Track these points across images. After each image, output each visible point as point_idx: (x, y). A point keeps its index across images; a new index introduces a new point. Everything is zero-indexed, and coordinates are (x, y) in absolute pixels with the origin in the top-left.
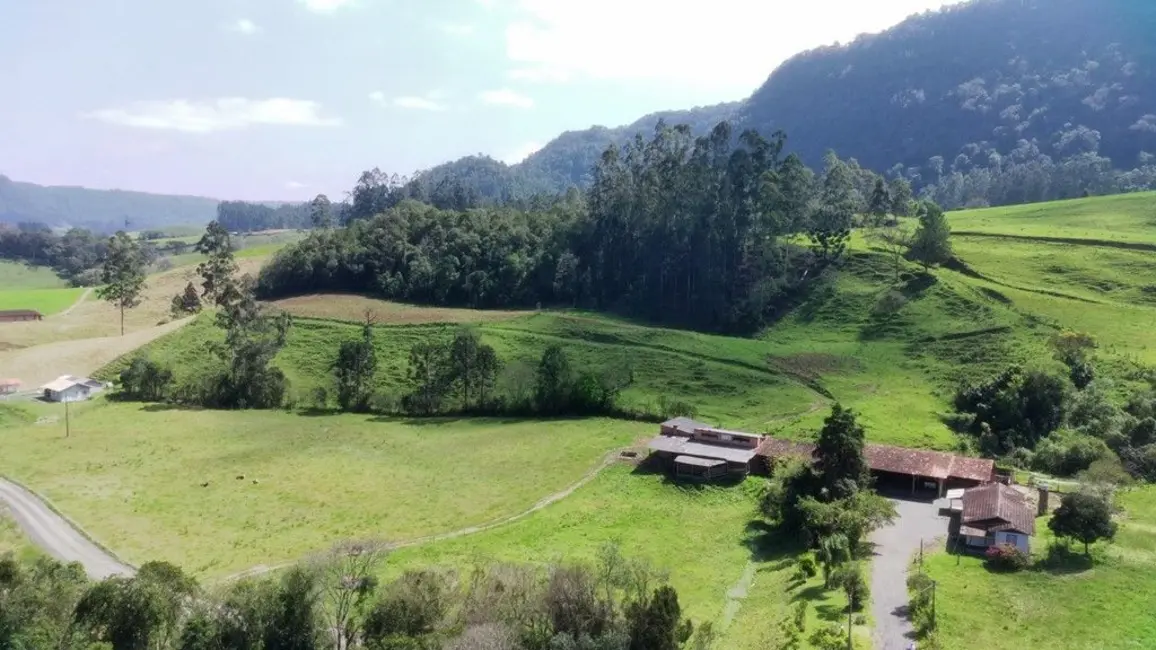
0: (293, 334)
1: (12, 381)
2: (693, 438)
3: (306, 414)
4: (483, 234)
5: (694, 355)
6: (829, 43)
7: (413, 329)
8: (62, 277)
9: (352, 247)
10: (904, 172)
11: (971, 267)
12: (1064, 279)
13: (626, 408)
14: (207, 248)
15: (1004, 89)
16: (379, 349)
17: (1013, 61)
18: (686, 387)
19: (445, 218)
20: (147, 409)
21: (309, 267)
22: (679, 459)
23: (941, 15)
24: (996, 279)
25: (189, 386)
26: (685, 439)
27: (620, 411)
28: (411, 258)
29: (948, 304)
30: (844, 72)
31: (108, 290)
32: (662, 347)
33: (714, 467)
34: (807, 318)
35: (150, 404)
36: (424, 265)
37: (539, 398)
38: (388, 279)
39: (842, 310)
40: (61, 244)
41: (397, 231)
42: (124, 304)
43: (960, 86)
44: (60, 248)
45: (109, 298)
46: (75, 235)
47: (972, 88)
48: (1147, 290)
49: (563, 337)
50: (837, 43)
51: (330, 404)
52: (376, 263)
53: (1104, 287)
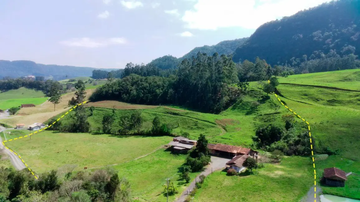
0: (95, 112)
1: (23, 124)
2: (180, 142)
3: (94, 134)
4: (150, 84)
5: (197, 119)
6: (275, 20)
7: (126, 111)
8: (45, 93)
9: (116, 87)
10: (295, 60)
11: (282, 94)
12: (307, 98)
13: (173, 134)
14: (77, 87)
15: (327, 34)
16: (117, 116)
17: (330, 25)
18: (192, 128)
19: (141, 79)
20: (54, 133)
21: (104, 93)
22: (175, 148)
23: (309, 11)
24: (288, 98)
25: (65, 126)
26: (178, 142)
27: (172, 134)
28: (131, 90)
29: (271, 105)
30: (278, 29)
31: (51, 99)
32: (189, 117)
33: (182, 150)
34: (234, 109)
35: (55, 131)
36: (134, 92)
37: (153, 130)
38: (124, 96)
39: (243, 106)
40: (45, 84)
41: (128, 83)
42: (55, 103)
43: (313, 33)
44: (44, 85)
45: (51, 101)
46: (49, 81)
47: (317, 34)
48: (328, 101)
49: (165, 113)
50: (277, 20)
51: (101, 131)
52: (122, 92)
53: (317, 100)
